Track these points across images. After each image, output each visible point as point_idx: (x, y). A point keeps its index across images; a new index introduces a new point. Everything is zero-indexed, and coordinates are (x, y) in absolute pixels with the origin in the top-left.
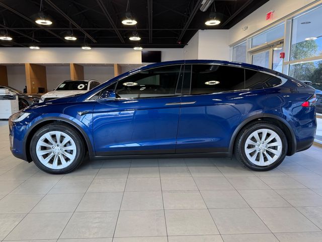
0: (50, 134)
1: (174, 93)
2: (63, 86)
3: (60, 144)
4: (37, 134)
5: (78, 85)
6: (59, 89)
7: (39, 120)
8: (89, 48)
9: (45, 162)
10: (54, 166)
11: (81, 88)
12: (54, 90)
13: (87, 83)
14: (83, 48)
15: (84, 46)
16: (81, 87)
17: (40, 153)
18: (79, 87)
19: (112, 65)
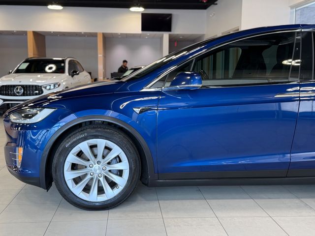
0: (88, 143)
1: (288, 78)
2: (24, 66)
3: (102, 161)
4: (67, 144)
5: (45, 66)
6: (18, 71)
7: (71, 119)
8: (60, 7)
9: (77, 190)
10: (93, 197)
11: (51, 71)
12: (10, 73)
13: (63, 61)
14: (50, 7)
15: (52, 4)
16: (50, 68)
17: (69, 176)
18: (47, 69)
19: (94, 35)
